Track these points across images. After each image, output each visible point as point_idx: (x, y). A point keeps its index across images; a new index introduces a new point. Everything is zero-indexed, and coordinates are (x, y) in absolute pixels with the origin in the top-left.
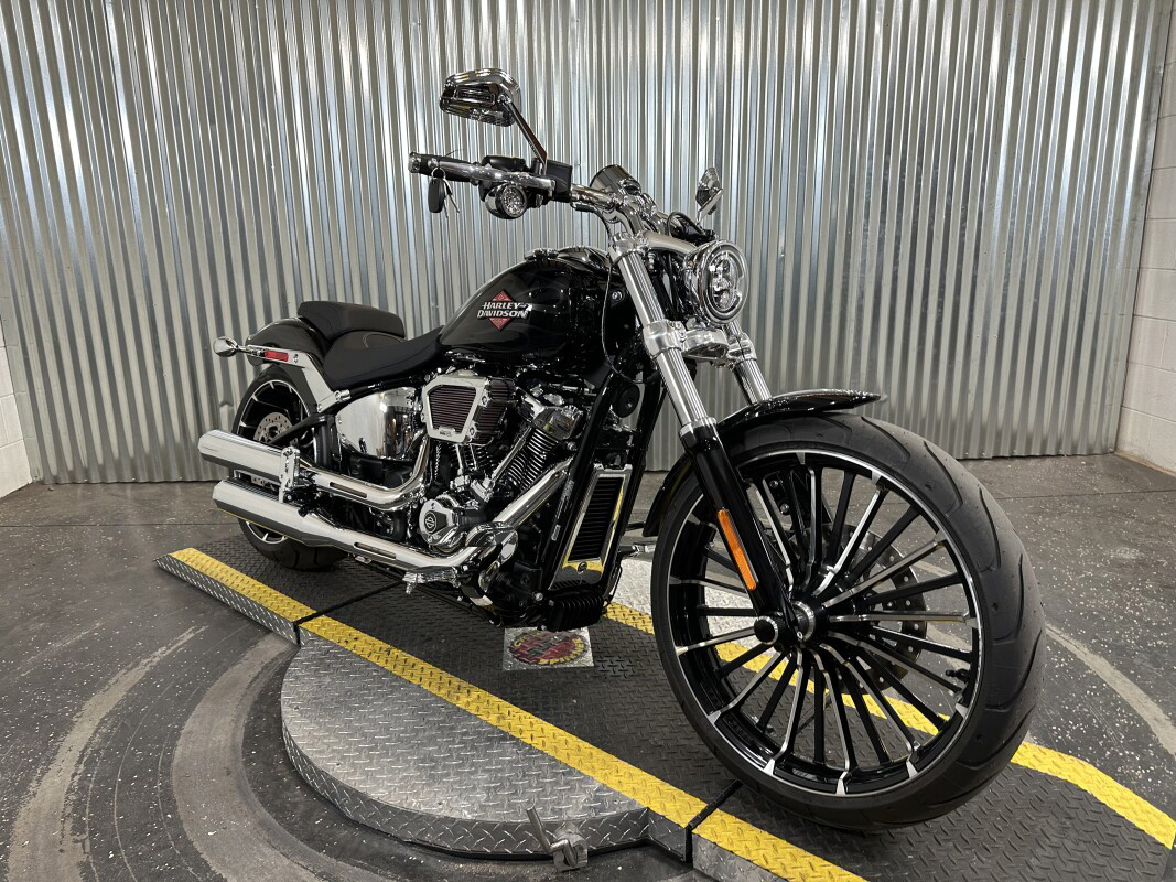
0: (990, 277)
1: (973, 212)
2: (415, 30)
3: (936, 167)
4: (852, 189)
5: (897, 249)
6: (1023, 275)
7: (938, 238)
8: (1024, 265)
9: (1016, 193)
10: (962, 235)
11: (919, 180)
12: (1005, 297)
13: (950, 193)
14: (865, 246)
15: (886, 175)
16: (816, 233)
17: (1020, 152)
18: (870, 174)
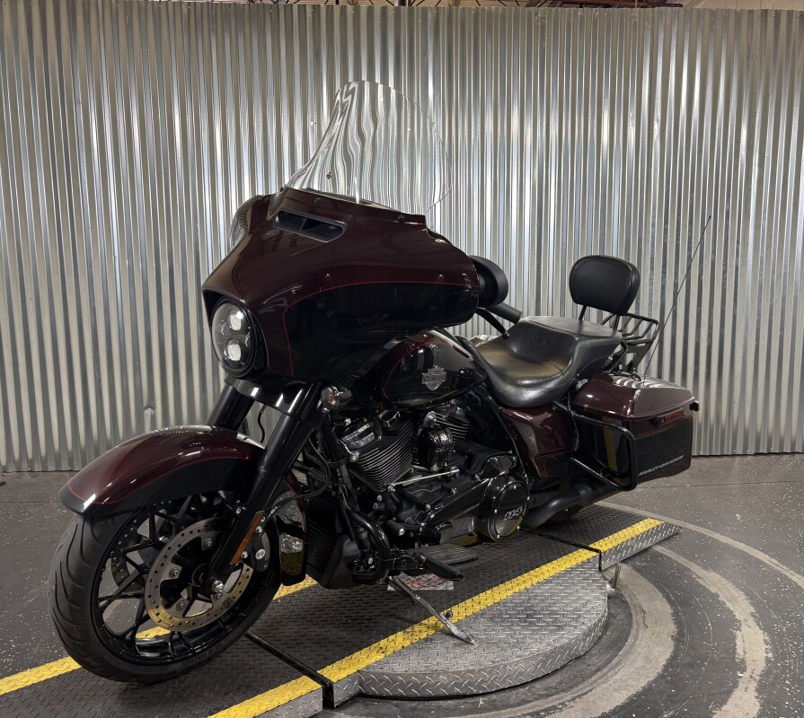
0: (747, 316)
6: (771, 314)
7: (706, 285)
8: (771, 307)
9: (762, 253)
10: (724, 284)
12: (759, 330)
13: (714, 252)
14: (651, 291)
15: (665, 238)
17: (764, 222)
18: (653, 238)
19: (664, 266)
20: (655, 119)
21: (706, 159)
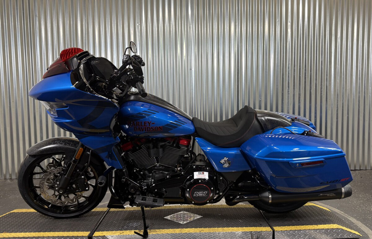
0: (332, 108)
1: (324, 86)
2: (138, 26)
3: (311, 71)
4: (283, 78)
5: (299, 98)
6: (343, 107)
7: (313, 94)
8: (343, 104)
9: (338, 80)
10: (321, 93)
11: (305, 75)
12: (337, 114)
13: (316, 79)
14: (288, 97)
15: (294, 73)
16: (272, 92)
17: (338, 66)
18: (289, 73)
19: (294, 86)
20: (288, 21)
21: (311, 39)
